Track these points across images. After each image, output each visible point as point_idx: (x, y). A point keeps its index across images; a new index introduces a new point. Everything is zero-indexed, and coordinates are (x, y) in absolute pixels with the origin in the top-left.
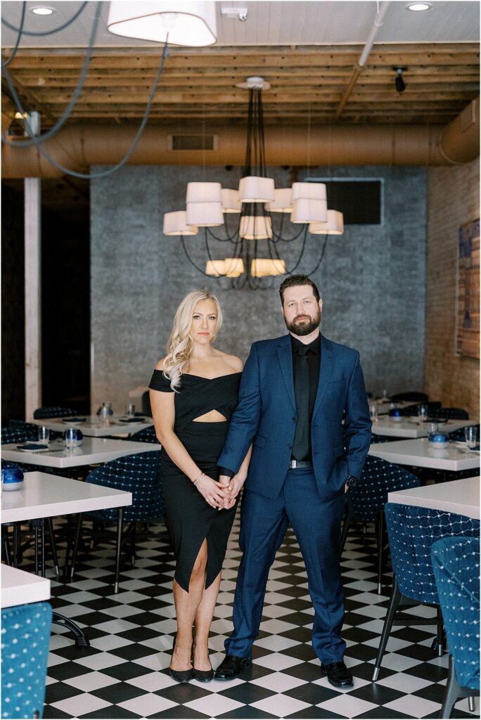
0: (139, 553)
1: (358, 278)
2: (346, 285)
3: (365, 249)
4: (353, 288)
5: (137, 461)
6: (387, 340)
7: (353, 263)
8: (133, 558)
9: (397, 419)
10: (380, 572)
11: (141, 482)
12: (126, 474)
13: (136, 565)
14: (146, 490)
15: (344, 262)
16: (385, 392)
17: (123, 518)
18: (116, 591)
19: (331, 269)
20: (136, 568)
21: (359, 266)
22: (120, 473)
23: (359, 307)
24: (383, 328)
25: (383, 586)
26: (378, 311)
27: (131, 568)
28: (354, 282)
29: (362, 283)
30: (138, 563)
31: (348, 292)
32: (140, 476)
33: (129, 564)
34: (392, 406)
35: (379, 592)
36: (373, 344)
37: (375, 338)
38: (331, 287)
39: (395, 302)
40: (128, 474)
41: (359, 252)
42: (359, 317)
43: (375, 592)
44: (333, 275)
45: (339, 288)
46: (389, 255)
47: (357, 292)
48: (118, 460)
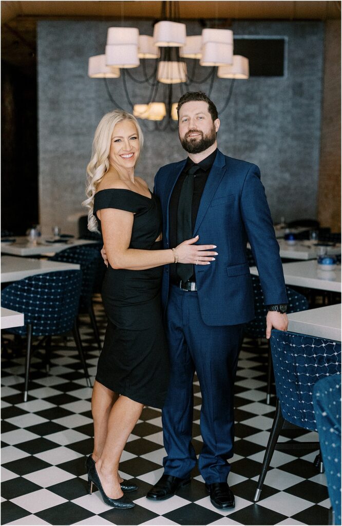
0: (53, 361)
1: (264, 122)
2: (253, 128)
3: (270, 98)
4: (259, 131)
5: (44, 280)
6: (287, 176)
7: (260, 110)
8: (48, 366)
9: (291, 242)
10: (269, 381)
11: (48, 300)
12: (34, 292)
13: (51, 373)
14: (53, 307)
15: (253, 109)
16: (283, 219)
17: (32, 332)
18: (25, 400)
19: (241, 115)
20: (50, 375)
21: (265, 112)
22: (29, 291)
23: (264, 147)
24: (284, 165)
25: (272, 396)
26: (280, 151)
27: (46, 375)
28: (260, 126)
29: (267, 127)
30: (54, 371)
31: (255, 135)
32: (47, 294)
33: (44, 371)
34: (287, 231)
35: (268, 402)
36: (275, 179)
37: (278, 174)
38: (240, 130)
39: (295, 143)
40: (36, 293)
41: (265, 101)
42: (264, 156)
43: (264, 402)
44: (243, 120)
45: (248, 132)
46: (290, 104)
47: (262, 135)
48: (26, 279)
